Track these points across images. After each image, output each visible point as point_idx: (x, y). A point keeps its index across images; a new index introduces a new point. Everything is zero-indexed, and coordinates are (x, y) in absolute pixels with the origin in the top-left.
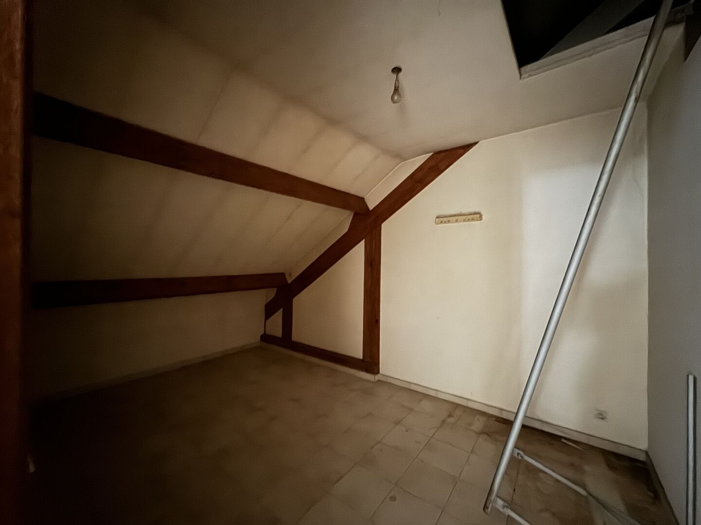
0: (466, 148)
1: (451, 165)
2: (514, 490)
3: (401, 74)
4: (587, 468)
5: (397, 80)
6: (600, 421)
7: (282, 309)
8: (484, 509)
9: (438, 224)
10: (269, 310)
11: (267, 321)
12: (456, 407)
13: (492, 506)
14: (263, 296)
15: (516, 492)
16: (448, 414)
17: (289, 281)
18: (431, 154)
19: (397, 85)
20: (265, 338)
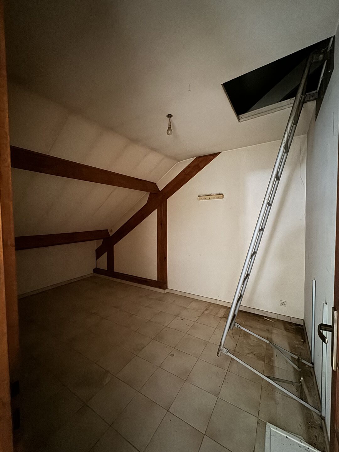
0: (215, 155)
1: (206, 165)
2: (237, 345)
3: (172, 118)
4: (274, 331)
5: (170, 122)
6: (283, 307)
7: (107, 252)
8: (217, 355)
9: (200, 200)
10: (99, 254)
11: (97, 260)
12: (210, 305)
13: (221, 352)
14: (93, 245)
15: (237, 346)
16: (205, 309)
17: (111, 235)
18: (195, 158)
19: (170, 125)
20: (97, 271)
